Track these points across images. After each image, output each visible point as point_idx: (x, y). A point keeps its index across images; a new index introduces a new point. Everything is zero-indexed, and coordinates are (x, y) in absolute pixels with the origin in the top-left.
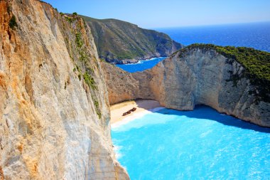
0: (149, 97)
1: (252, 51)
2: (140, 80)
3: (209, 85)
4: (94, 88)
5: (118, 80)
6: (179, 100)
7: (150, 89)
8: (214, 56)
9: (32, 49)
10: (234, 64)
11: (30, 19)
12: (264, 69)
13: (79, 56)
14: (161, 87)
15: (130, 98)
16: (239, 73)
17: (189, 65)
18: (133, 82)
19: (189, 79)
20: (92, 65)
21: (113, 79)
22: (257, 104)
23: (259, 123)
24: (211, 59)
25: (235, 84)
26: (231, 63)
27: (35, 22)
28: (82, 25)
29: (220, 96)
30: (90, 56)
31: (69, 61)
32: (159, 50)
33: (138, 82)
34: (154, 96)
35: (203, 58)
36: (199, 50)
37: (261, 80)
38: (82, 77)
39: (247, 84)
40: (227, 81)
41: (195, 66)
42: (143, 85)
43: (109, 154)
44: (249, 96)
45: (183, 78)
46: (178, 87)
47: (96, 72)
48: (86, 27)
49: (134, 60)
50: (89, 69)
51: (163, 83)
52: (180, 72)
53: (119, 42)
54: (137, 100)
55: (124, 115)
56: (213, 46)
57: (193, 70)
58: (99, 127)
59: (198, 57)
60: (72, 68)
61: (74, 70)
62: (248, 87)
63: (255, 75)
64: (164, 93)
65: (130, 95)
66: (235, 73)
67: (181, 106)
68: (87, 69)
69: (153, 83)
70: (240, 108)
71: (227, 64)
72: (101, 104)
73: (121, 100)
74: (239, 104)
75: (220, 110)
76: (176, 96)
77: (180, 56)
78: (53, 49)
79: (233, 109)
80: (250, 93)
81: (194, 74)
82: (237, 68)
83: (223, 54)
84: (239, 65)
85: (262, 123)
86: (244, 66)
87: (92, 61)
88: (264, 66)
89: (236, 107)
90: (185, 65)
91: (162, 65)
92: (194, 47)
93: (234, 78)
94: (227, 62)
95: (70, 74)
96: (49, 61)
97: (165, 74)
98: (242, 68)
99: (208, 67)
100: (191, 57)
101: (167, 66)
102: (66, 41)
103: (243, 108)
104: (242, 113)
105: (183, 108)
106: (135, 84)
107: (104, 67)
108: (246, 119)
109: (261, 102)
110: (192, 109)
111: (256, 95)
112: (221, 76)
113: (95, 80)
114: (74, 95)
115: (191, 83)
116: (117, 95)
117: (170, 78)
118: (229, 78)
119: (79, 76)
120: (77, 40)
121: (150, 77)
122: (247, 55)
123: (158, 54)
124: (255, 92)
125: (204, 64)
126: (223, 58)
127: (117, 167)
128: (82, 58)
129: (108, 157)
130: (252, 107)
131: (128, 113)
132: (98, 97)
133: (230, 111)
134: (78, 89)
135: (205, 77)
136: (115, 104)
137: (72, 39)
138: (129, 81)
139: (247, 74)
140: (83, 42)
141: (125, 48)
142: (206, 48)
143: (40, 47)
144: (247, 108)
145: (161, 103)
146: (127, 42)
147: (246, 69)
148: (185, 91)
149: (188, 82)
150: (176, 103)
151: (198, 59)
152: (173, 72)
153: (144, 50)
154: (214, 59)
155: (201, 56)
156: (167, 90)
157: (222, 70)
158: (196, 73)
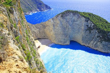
0: (45, 37)
2: (39, 28)
3: (77, 32)
6: (63, 40)
7: (45, 33)
8: (79, 17)
10: (89, 22)
12: (101, 25)
14: (52, 33)
16: (92, 26)
17: (67, 21)
18: (35, 29)
19: (67, 29)
22: (101, 42)
23: (102, 51)
24: (78, 18)
25: (90, 32)
26: (87, 21)
29: (83, 38)
35: (74, 18)
36: (72, 14)
37: (102, 31)
39: (96, 33)
40: (86, 30)
41: (70, 22)
42: (41, 31)
44: (97, 38)
45: (64, 29)
46: (62, 33)
49: (28, 13)
51: (53, 31)
52: (62, 25)
54: (38, 39)
56: (78, 12)
57: (69, 24)
59: (71, 17)
62: (97, 34)
63: (99, 28)
64: (54, 36)
66: (89, 26)
67: (64, 43)
70: (93, 44)
71: (86, 22)
74: (92, 42)
75: (82, 44)
76: (61, 38)
77: (62, 16)
79: (89, 44)
80: (98, 37)
81: (70, 26)
83: (84, 16)
84: (91, 22)
85: (103, 51)
86: (94, 23)
88: (101, 23)
89: (91, 43)
90: (65, 21)
91: (52, 21)
93: (89, 29)
97: (54, 26)
98: (93, 24)
99: (76, 23)
100: (67, 17)
101: (55, 22)
103: (94, 44)
104: (94, 46)
105: (65, 44)
106: (36, 31)
108: (95, 49)
109: (103, 42)
110: (69, 44)
111: (100, 38)
112: (83, 28)
115: (68, 31)
117: (57, 28)
118: (87, 29)
121: (44, 27)
122: (93, 17)
124: (100, 37)
125: (74, 21)
126: (84, 19)
130: (98, 43)
133: (87, 45)
135: (75, 27)
138: (33, 30)
139: (96, 27)
142: (75, 13)
144: (96, 44)
145: (52, 41)
146: (23, 4)
147: (95, 25)
148: (66, 35)
149: (67, 30)
150: (61, 42)
151: (71, 18)
152: (58, 25)
153: (32, 8)
154: (79, 19)
155: (73, 17)
156: (55, 34)
157: (83, 25)
158: (71, 26)
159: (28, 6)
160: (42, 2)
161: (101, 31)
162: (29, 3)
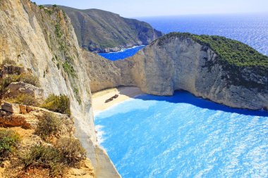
0: (131, 84)
1: (223, 39)
2: (121, 68)
3: (186, 71)
4: (74, 76)
5: (100, 68)
6: (159, 87)
7: (132, 76)
8: (190, 44)
9: (10, 41)
10: (209, 51)
11: (7, 14)
12: (234, 56)
13: (58, 46)
14: (142, 74)
15: (112, 85)
16: (213, 59)
17: (167, 52)
18: (115, 69)
19: (168, 67)
20: (71, 54)
21: (95, 67)
22: (228, 87)
23: (229, 105)
24: (188, 46)
25: (210, 70)
26: (206, 50)
27: (13, 16)
28: (62, 16)
29: (197, 81)
30: (69, 45)
31: (47, 51)
32: (140, 38)
33: (119, 69)
34: (135, 83)
35: (181, 46)
36: (177, 39)
37: (231, 66)
38: (61, 66)
39: (220, 70)
40: (203, 67)
41: (174, 53)
42: (125, 73)
43: (89, 137)
44: (222, 81)
45: (162, 65)
46: (158, 74)
47: (76, 61)
48: (65, 18)
49: (116, 49)
50: (69, 58)
51: (143, 70)
52: (160, 59)
53: (101, 31)
54: (119, 87)
55: (107, 102)
56: (189, 35)
57: (172, 58)
58: (79, 113)
60: (50, 57)
61: (53, 59)
62: (220, 72)
63: (226, 61)
64: (145, 80)
65: (112, 83)
66: (209, 59)
67: (162, 91)
68: (66, 58)
69: (135, 71)
70: (214, 92)
71: (203, 52)
72: (81, 91)
73: (103, 87)
74: (213, 88)
75: (196, 94)
76: (156, 82)
77: (159, 44)
78: (31, 40)
79: (208, 93)
80: (223, 77)
82: (211, 56)
83: (199, 42)
84: (212, 52)
85: (232, 104)
86: (217, 53)
87: (71, 51)
88: (234, 53)
89: (211, 91)
90: (164, 53)
91: (143, 53)
92: (172, 35)
93: (209, 64)
94: (202, 49)
95: (48, 63)
96: (27, 52)
97: (145, 61)
98: (215, 55)
99: (185, 54)
100: (169, 44)
101: (147, 54)
102: (45, 32)
103: (217, 92)
104: (216, 96)
105: (163, 94)
106: (117, 72)
107: (86, 56)
108: (219, 101)
109: (232, 86)
110: (171, 94)
111: (227, 79)
112: (197, 63)
113: (75, 69)
114: (53, 83)
115: (170, 70)
116: (99, 83)
117: (151, 65)
118: (204, 65)
119: (58, 65)
120: (57, 31)
121: (131, 65)
122: (219, 43)
123: (140, 42)
124: (226, 77)
125: (182, 51)
126: (198, 46)
127: (97, 148)
128: (62, 48)
129: (88, 140)
130: (224, 90)
131: (111, 100)
132: (77, 84)
133: (206, 95)
134: (56, 78)
135: (183, 63)
136: (98, 91)
137: (51, 30)
138: (111, 69)
139: (220, 60)
140: (62, 33)
141: (107, 37)
142: (183, 36)
143: (18, 39)
144: (220, 92)
145: (143, 90)
146: (109, 31)
147: (219, 57)
148: (165, 77)
149: (167, 69)
150: (156, 89)
151: (176, 46)
152: (153, 60)
153: (126, 38)
154: (190, 46)
155: (179, 44)
156: (147, 76)
157: (198, 57)
158: (174, 60)
159: (119, 34)
160: (149, 25)
161: (228, 67)
162: (120, 29)
